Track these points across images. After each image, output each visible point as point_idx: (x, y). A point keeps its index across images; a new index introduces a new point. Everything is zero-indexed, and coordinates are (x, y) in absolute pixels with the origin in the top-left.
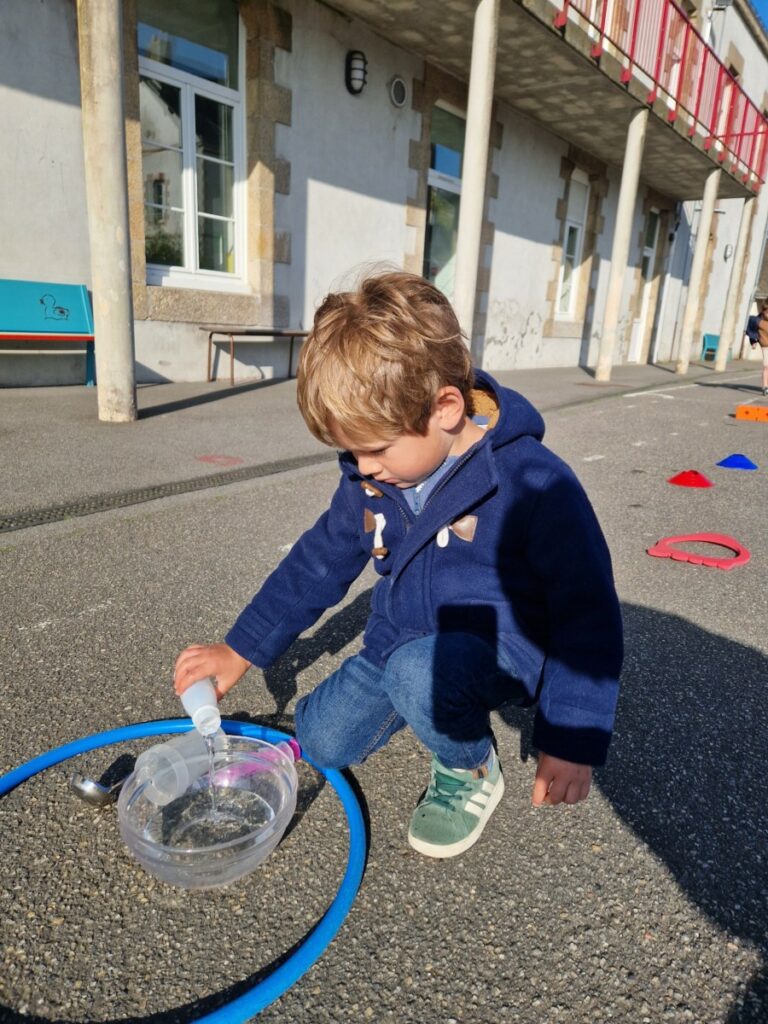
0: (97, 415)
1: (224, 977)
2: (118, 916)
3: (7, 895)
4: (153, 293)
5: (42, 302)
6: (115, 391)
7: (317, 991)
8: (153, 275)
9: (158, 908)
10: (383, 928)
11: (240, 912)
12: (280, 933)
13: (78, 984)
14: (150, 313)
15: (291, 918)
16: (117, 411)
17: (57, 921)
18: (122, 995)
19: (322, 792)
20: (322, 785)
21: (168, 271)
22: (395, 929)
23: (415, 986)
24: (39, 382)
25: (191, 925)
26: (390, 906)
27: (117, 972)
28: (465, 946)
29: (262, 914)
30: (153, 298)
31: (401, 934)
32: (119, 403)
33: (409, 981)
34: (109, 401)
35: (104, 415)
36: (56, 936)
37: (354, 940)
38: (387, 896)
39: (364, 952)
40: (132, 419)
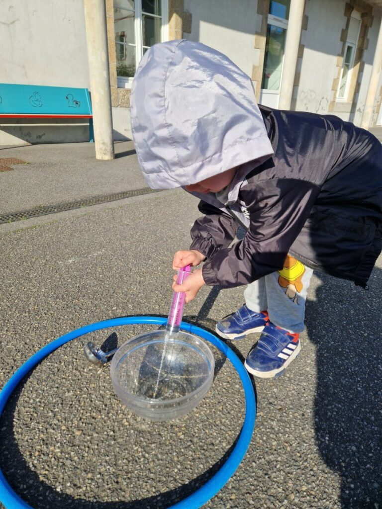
0: (95, 157)
1: (175, 480)
2: (112, 433)
3: (50, 414)
4: (121, 92)
5: (67, 98)
6: (104, 143)
7: (233, 497)
8: (121, 82)
9: (135, 429)
10: (272, 457)
11: (182, 437)
12: (207, 454)
13: (90, 475)
14: (120, 103)
15: (213, 444)
16: (105, 154)
17: (78, 433)
18: (115, 485)
19: (225, 365)
20: (224, 360)
21: (128, 80)
22: (279, 459)
23: (297, 500)
24: (67, 141)
25: (154, 443)
26: (275, 443)
27: (112, 470)
28: (326, 476)
29: (195, 440)
30: (121, 94)
31: (284, 463)
32: (105, 150)
33: (292, 497)
34: (101, 149)
35: (99, 156)
36: (77, 442)
37: (254, 464)
38: (271, 436)
39: (260, 473)
40: (112, 158)
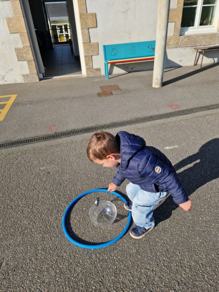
1: (94, 240)
2: (88, 223)
3: (78, 212)
7: (103, 250)
9: (93, 225)
10: (117, 247)
11: (101, 232)
12: (104, 238)
13: (79, 230)
15: (107, 237)
17: (81, 220)
18: (82, 235)
22: (119, 249)
23: (115, 259)
25: (95, 230)
26: (121, 245)
27: (83, 231)
28: (126, 258)
29: (104, 234)
33: (115, 257)
36: (80, 222)
37: (112, 246)
38: (122, 243)
39: (112, 249)
